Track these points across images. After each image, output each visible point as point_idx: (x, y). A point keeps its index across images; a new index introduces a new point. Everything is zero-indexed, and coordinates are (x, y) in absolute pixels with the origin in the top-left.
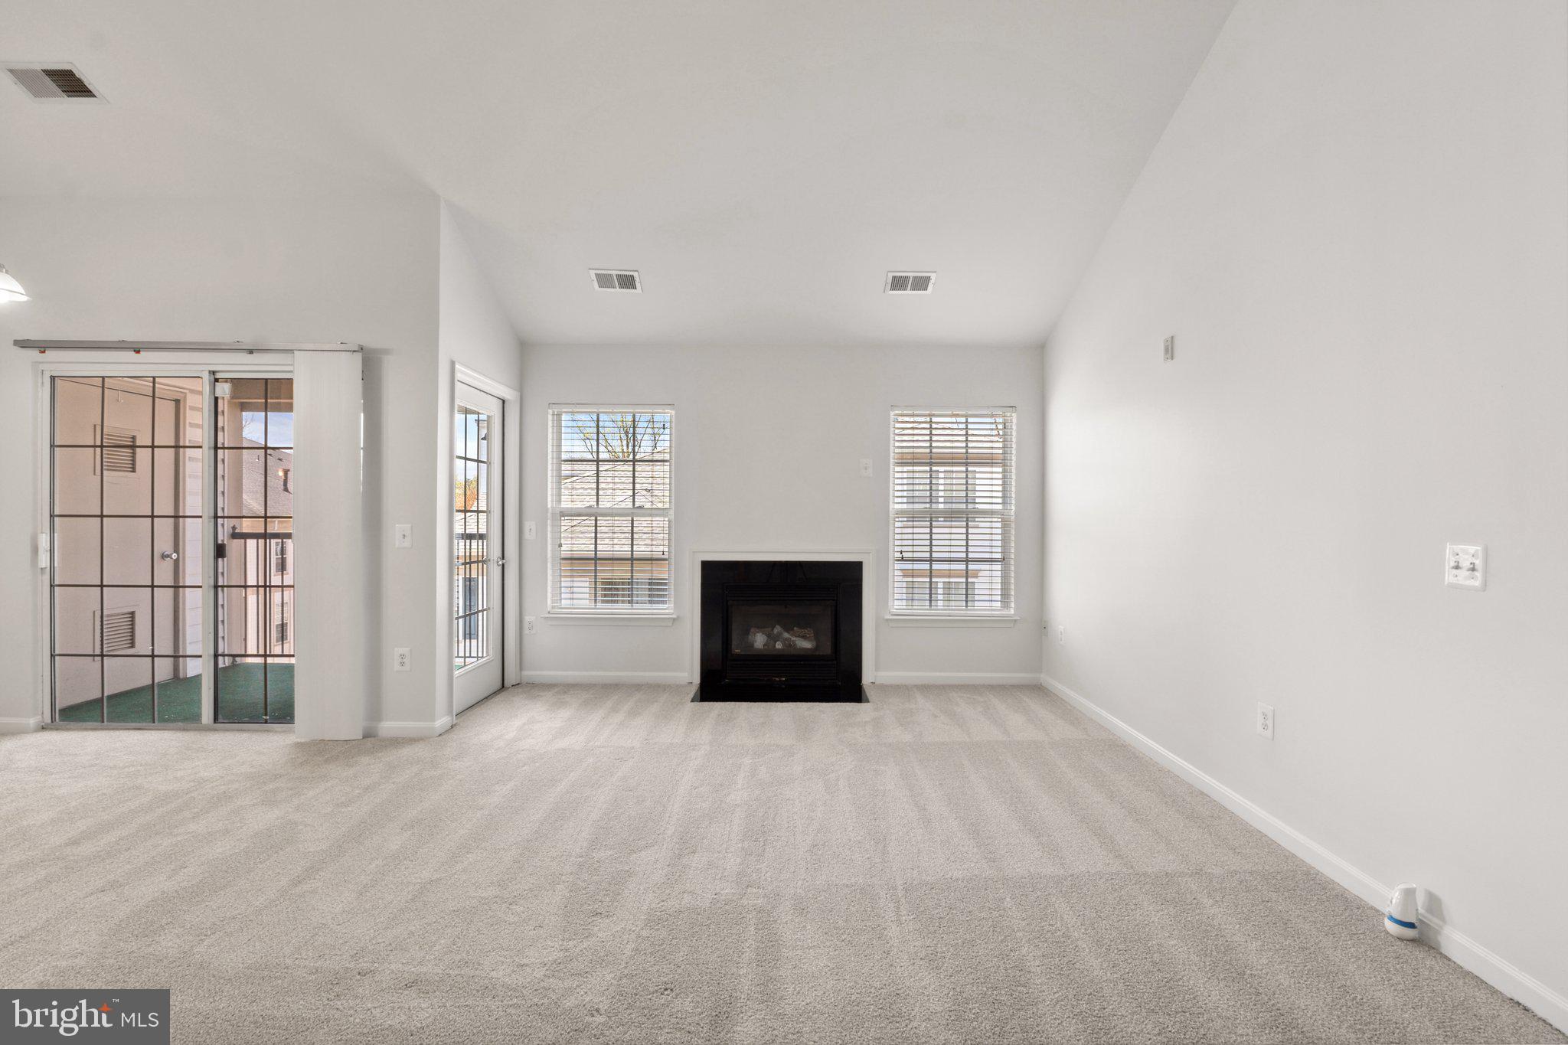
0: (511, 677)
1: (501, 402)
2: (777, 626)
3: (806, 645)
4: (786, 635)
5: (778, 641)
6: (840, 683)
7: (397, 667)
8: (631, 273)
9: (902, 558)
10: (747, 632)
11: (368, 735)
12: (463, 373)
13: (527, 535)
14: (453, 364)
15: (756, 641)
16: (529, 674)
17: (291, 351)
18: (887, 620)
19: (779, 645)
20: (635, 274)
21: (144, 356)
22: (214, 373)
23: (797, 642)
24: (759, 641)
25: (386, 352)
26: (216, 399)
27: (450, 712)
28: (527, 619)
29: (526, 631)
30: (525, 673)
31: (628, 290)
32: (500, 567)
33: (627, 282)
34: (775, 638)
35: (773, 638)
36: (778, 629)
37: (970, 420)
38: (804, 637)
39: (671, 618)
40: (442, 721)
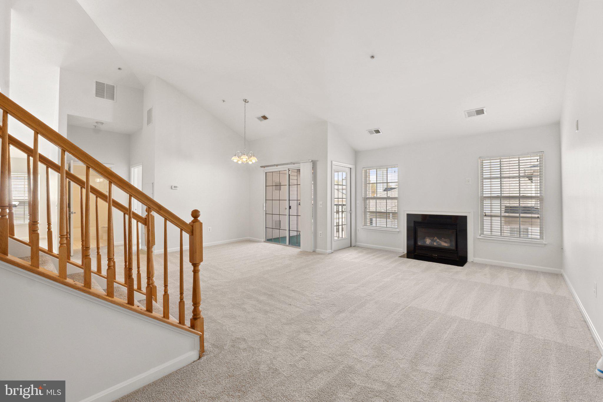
0: (353, 244)
1: (350, 169)
2: (436, 237)
3: (444, 244)
4: (438, 240)
5: (435, 242)
6: (458, 260)
7: (320, 236)
8: (378, 129)
9: (486, 215)
10: (424, 238)
11: (314, 251)
12: (334, 163)
13: (357, 205)
14: (332, 161)
15: (426, 241)
16: (358, 244)
17: (300, 163)
18: (479, 238)
19: (435, 244)
20: (379, 129)
21: (278, 167)
22: (289, 169)
23: (442, 243)
24: (428, 242)
25: (317, 161)
26: (289, 175)
27: (331, 249)
28: (357, 228)
29: (357, 232)
30: (357, 243)
31: (378, 134)
32: (350, 214)
33: (377, 132)
34: (435, 241)
35: (433, 241)
36: (436, 238)
37: (520, 159)
38: (445, 242)
39: (397, 231)
40: (329, 251)
